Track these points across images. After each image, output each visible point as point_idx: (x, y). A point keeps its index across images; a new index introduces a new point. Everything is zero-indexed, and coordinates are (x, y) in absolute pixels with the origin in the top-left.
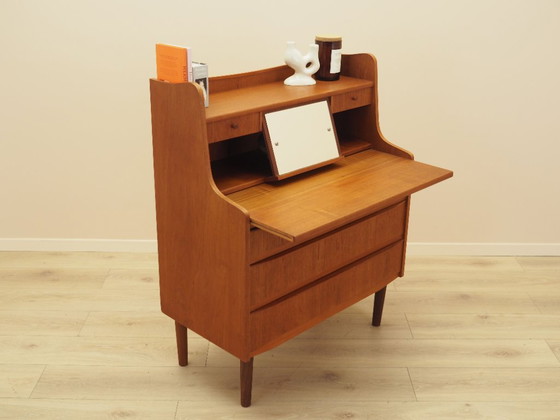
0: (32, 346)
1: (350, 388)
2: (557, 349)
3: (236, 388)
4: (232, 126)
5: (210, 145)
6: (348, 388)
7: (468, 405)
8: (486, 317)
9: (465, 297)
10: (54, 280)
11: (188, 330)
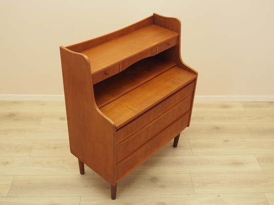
0: (7, 163)
1: (163, 187)
2: (260, 161)
3: (108, 188)
4: (105, 73)
5: (93, 86)
6: (162, 186)
7: (219, 196)
8: (227, 141)
9: (217, 128)
10: (16, 120)
11: (85, 165)
